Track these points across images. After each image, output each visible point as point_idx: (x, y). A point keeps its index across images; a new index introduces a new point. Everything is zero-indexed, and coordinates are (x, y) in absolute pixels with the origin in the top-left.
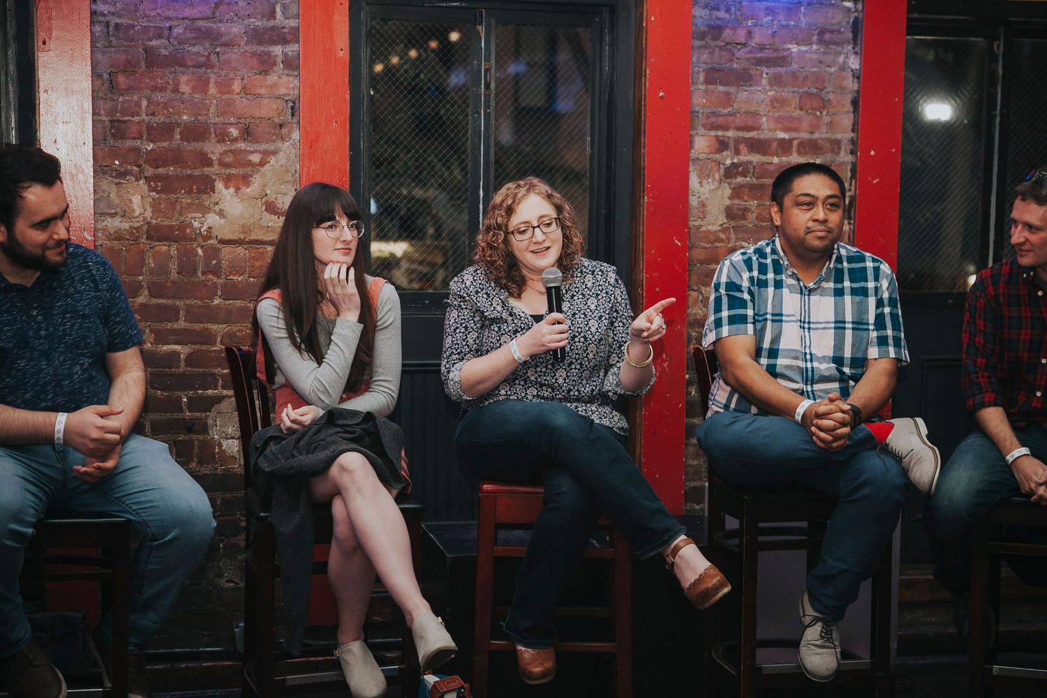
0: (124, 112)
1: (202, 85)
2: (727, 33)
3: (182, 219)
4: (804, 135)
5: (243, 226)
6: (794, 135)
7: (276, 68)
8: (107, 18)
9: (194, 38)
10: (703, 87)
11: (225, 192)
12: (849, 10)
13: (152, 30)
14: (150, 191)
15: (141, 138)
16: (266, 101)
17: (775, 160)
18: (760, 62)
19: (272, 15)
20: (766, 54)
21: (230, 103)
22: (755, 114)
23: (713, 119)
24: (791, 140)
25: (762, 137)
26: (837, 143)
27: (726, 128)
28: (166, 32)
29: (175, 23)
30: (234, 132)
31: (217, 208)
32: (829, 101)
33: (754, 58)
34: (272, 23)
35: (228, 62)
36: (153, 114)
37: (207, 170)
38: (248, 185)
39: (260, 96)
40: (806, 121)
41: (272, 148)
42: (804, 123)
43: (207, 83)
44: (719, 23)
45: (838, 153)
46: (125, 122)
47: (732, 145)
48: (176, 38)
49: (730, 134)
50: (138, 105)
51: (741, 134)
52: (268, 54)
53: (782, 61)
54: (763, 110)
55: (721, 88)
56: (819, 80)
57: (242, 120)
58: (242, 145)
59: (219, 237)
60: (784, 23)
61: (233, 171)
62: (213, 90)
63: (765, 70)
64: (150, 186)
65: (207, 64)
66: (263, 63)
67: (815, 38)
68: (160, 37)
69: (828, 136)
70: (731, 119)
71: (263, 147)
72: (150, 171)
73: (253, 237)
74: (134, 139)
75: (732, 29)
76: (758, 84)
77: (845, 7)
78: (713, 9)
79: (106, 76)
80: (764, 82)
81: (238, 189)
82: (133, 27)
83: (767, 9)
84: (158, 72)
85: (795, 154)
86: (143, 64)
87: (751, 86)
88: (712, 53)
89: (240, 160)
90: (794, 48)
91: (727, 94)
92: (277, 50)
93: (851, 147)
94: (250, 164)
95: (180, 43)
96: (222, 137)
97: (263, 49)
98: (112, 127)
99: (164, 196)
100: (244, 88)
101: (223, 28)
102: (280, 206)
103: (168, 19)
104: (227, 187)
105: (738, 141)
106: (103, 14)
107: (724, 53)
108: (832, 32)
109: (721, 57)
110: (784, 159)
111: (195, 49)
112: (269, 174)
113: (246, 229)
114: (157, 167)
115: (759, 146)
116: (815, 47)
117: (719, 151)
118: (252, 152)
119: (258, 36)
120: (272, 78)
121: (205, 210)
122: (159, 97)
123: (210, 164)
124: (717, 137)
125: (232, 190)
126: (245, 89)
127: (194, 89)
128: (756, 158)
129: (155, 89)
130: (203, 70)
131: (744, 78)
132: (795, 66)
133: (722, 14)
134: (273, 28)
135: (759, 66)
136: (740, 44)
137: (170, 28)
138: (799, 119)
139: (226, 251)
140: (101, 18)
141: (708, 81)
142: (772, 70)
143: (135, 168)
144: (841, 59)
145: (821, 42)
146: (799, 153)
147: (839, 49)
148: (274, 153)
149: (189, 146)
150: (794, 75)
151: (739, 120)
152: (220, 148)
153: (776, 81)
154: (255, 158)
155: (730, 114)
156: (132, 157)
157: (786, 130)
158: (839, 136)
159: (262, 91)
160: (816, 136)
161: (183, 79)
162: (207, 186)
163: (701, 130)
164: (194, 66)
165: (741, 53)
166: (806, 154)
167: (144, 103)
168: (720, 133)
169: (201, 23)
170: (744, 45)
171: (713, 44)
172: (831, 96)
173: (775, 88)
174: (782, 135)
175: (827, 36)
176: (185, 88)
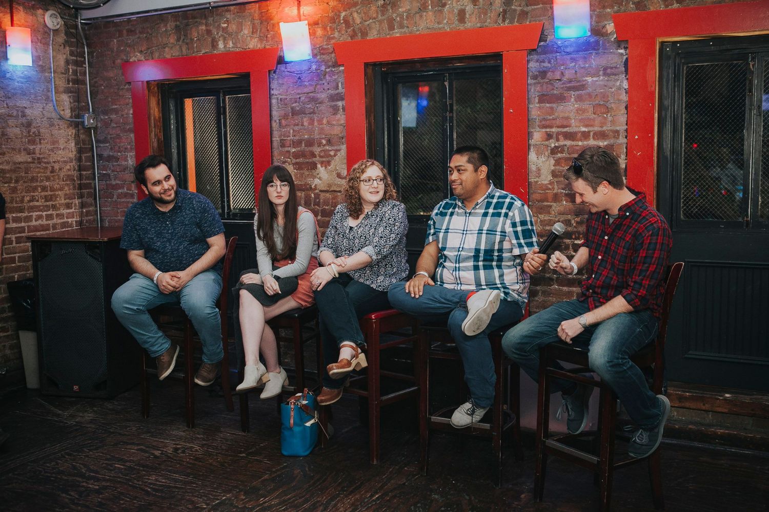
0: (285, 137)
1: (312, 122)
2: (549, 75)
3: (305, 181)
4: (597, 129)
5: (328, 184)
6: (591, 129)
7: (339, 112)
8: (278, 96)
9: (309, 101)
10: (538, 105)
11: (321, 169)
12: (622, 54)
13: (293, 99)
14: (294, 169)
15: (290, 147)
16: (336, 127)
17: (580, 143)
18: (569, 89)
19: (337, 88)
20: (572, 84)
21: (322, 129)
22: (568, 118)
23: (543, 123)
24: (589, 132)
25: (572, 131)
26: (617, 132)
27: (551, 127)
28: (298, 100)
29: (301, 95)
30: (324, 142)
31: (318, 176)
32: (612, 108)
33: (566, 87)
34: (337, 92)
35: (321, 111)
36: (294, 136)
37: (314, 159)
38: (329, 165)
39: (334, 125)
40: (598, 120)
41: (339, 148)
42: (596, 122)
43: (314, 120)
44: (545, 69)
45: (618, 138)
46: (285, 140)
47: (555, 136)
48: (302, 102)
49: (554, 130)
50: (289, 133)
51: (560, 130)
52: (336, 105)
53: (582, 87)
54: (572, 115)
55: (548, 105)
56: (604, 96)
57: (327, 136)
58: (327, 148)
59: (320, 189)
60: (582, 66)
61: (324, 159)
62: (316, 124)
63: (573, 93)
64: (294, 167)
65: (314, 113)
66: (334, 110)
67: (601, 73)
68: (296, 102)
69: (612, 128)
70: (554, 122)
71: (335, 148)
72: (294, 161)
73: (332, 189)
74: (288, 147)
75: (552, 72)
76: (569, 101)
77: (619, 53)
78: (541, 62)
79: (277, 121)
80: (573, 100)
81: (326, 167)
82: (286, 99)
83: (571, 59)
84: (296, 117)
85: (592, 140)
86: (290, 114)
87: (565, 102)
88: (542, 86)
89: (326, 154)
90: (589, 79)
91: (552, 108)
92: (340, 104)
93: (626, 134)
94: (330, 156)
95: (303, 104)
96: (320, 144)
97: (334, 103)
98: (281, 142)
99: (298, 171)
100: (328, 121)
101: (319, 96)
102: (342, 175)
103: (299, 94)
104: (322, 167)
105: (558, 134)
106: (276, 95)
107: (549, 85)
108: (612, 68)
109: (547, 88)
110: (585, 143)
111: (309, 106)
112: (338, 160)
113: (330, 186)
114: (296, 159)
115: (570, 136)
116: (602, 78)
117: (548, 140)
118: (331, 150)
119: (333, 98)
120: (338, 116)
121: (314, 177)
122: (296, 128)
123: (315, 157)
124: (546, 132)
125: (324, 168)
126: (328, 123)
127: (309, 124)
128: (568, 143)
129: (295, 125)
130: (312, 115)
131: (561, 99)
132: (590, 90)
133: (546, 64)
134: (338, 94)
135: (570, 91)
136: (558, 80)
137: (300, 98)
138: (594, 120)
139: (322, 195)
140: (276, 97)
141: (540, 102)
142: (577, 93)
143: (289, 159)
144: (618, 83)
145: (605, 74)
146: (594, 138)
147: (617, 77)
148: (339, 150)
149: (307, 149)
150: (590, 95)
151: (558, 122)
152: (319, 149)
153: (579, 99)
154: (332, 153)
155: (554, 119)
156: (287, 155)
157: (586, 126)
158: (618, 128)
159: (334, 123)
160: (604, 128)
161: (305, 119)
162: (314, 166)
163: (538, 129)
164: (309, 114)
165: (558, 84)
166: (598, 139)
167: (292, 131)
168: (548, 130)
169: (311, 94)
170: (560, 80)
171: (542, 81)
172: (613, 105)
173: (579, 103)
174: (584, 129)
175: (609, 71)
176: (306, 124)
